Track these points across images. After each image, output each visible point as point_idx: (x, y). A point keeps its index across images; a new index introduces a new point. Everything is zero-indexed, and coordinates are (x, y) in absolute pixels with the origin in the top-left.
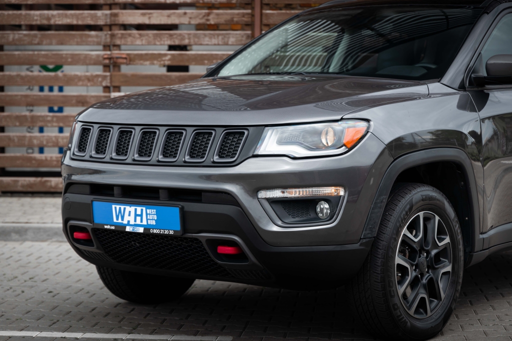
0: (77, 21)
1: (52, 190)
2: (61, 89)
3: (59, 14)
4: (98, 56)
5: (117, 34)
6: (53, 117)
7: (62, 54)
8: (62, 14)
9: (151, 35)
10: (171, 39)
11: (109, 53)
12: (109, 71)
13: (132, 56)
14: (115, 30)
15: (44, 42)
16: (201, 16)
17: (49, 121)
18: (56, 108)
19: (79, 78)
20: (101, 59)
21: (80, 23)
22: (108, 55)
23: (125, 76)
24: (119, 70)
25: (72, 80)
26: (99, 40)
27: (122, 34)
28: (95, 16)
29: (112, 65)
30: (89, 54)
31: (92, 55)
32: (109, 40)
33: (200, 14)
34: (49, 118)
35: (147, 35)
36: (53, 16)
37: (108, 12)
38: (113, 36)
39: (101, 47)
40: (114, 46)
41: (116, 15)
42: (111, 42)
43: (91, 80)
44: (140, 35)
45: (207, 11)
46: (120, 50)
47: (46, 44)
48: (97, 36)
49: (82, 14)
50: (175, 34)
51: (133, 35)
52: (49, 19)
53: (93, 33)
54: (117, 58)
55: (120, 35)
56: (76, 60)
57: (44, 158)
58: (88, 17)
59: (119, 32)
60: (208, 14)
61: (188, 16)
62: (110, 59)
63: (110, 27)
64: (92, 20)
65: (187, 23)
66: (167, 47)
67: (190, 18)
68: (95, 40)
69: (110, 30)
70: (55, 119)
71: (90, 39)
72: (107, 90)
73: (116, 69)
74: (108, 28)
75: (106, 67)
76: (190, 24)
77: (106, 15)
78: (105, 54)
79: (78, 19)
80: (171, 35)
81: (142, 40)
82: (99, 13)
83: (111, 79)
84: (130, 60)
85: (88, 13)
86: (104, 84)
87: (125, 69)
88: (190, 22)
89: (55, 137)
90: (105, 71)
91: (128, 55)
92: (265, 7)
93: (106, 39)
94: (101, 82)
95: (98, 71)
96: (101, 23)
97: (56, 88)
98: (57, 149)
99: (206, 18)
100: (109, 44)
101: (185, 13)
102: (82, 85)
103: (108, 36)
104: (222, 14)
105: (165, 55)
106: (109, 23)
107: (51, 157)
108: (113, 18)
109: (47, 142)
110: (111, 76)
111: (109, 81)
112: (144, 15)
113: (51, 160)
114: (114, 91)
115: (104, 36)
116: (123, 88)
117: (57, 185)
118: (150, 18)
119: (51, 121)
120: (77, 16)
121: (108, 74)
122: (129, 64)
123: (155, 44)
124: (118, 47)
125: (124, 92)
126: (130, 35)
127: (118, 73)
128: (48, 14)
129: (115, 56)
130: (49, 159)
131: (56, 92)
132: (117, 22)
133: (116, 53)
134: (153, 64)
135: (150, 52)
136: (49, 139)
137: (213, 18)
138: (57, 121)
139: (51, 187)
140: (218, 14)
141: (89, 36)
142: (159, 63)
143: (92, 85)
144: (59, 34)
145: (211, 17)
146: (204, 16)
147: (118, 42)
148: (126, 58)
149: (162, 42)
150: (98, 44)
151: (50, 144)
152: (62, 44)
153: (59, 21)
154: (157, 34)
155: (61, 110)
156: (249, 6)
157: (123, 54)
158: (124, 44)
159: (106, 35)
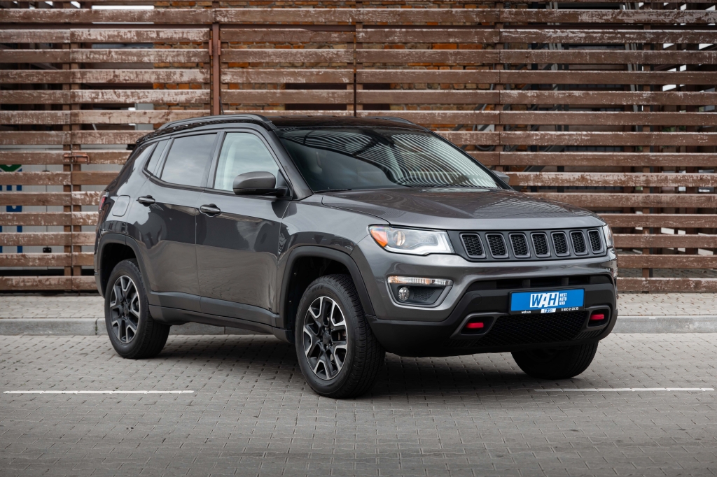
0: (38, 121)
1: (13, 289)
2: (19, 188)
3: (18, 114)
4: (58, 155)
5: (78, 133)
6: (14, 216)
7: (22, 154)
8: (22, 114)
9: (111, 135)
10: (131, 139)
11: (70, 152)
12: (70, 170)
13: (93, 155)
14: (75, 130)
15: (4, 143)
16: (161, 116)
17: (9, 220)
18: (14, 207)
19: (39, 177)
20: (61, 158)
21: (40, 123)
22: (69, 154)
23: (85, 175)
24: (80, 170)
25: (31, 180)
26: (59, 139)
27: (82, 133)
28: (56, 115)
29: (72, 164)
30: (49, 154)
31: (52, 154)
32: (69, 139)
33: (160, 114)
34: (9, 217)
35: (108, 134)
36: (12, 115)
37: (68, 112)
38: (73, 135)
39: (62, 146)
40: (74, 145)
41: (76, 115)
42: (71, 141)
43: (52, 179)
44: (100, 134)
45: (167, 111)
46: (80, 149)
47: (6, 144)
48: (57, 135)
49: (43, 113)
50: (135, 133)
51: (93, 135)
52: (9, 119)
53: (53, 132)
54: (77, 157)
55: (80, 135)
56: (36, 159)
57: (5, 257)
58: (48, 117)
59: (79, 132)
60: (168, 114)
61: (148, 115)
62: (71, 158)
63: (71, 126)
64: (52, 119)
65: (147, 122)
66: (126, 146)
67: (150, 118)
68: (56, 139)
69: (71, 130)
70: (15, 218)
71: (50, 139)
72: (68, 188)
73: (77, 168)
74: (68, 128)
75: (67, 166)
76: (149, 123)
77: (66, 115)
78: (66, 154)
79: (38, 119)
80: (131, 135)
81: (102, 139)
82: (59, 113)
83: (71, 177)
84: (90, 159)
85: (47, 113)
86: (65, 183)
87: (85, 168)
88: (149, 121)
89: (16, 235)
90: (65, 170)
91: (88, 153)
92: (224, 107)
93: (66, 138)
94: (62, 181)
95: (58, 170)
96: (61, 122)
97: (14, 187)
98: (16, 248)
99: (166, 117)
100: (69, 143)
101: (145, 113)
102: (42, 184)
103: (68, 135)
104: (181, 114)
105: (126, 154)
106: (69, 123)
107: (12, 256)
108: (73, 118)
109: (8, 241)
110: (71, 174)
111: (69, 180)
112: (104, 114)
113: (12, 259)
114: (74, 190)
115: (64, 135)
116: (83, 187)
117: (18, 283)
118: (110, 118)
119: (12, 220)
120: (37, 117)
121: (69, 173)
122: (90, 163)
123: (115, 144)
124: (79, 147)
125: (84, 191)
126: (90, 135)
127: (79, 172)
128: (8, 114)
129: (75, 155)
130: (10, 257)
131: (14, 192)
132: (77, 122)
133: (76, 152)
134: (114, 163)
135: (111, 151)
136: (9, 238)
137: (173, 118)
138: (17, 220)
139: (12, 285)
140: (177, 114)
141: (49, 135)
142: (119, 162)
143: (52, 184)
144: (19, 134)
145: (170, 117)
146: (164, 116)
147: (79, 142)
148: (86, 157)
149: (123, 142)
150: (59, 143)
151: (10, 243)
152: (22, 144)
153: (19, 121)
154: (117, 134)
155: (19, 209)
156: (209, 106)
157: (84, 153)
158: (84, 144)
159: (66, 135)
